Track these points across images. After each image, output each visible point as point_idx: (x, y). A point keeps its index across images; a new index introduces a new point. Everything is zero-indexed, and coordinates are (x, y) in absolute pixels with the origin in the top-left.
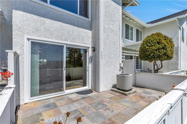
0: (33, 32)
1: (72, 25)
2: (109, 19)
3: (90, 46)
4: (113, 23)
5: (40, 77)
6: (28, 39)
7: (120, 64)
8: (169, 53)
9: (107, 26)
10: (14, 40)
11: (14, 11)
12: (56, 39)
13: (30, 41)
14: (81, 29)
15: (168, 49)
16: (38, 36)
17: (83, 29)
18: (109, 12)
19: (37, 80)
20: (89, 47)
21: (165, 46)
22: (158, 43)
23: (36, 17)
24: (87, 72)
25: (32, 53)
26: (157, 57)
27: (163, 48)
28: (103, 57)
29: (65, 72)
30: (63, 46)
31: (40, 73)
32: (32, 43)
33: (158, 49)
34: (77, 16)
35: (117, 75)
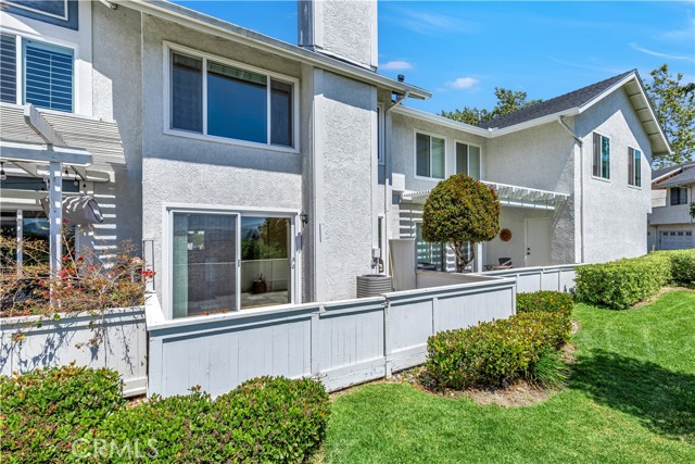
0: (177, 195)
1: (254, 168)
2: (339, 149)
3: (299, 211)
4: (350, 156)
5: (190, 280)
6: (169, 209)
7: (373, 251)
8: (476, 225)
9: (334, 166)
10: (145, 213)
11: (145, 160)
12: (220, 203)
13: (172, 211)
14: (275, 174)
15: (472, 218)
16: (186, 201)
17: (281, 174)
18: (341, 133)
19: (185, 285)
20: (297, 214)
21: (467, 209)
22: (454, 201)
23: (182, 165)
24: (292, 271)
25: (174, 235)
26: (451, 236)
27: (462, 214)
28: (324, 236)
29: (239, 270)
30: (235, 216)
31: (189, 272)
32: (175, 214)
33: (452, 217)
34: (268, 148)
35: (358, 278)
